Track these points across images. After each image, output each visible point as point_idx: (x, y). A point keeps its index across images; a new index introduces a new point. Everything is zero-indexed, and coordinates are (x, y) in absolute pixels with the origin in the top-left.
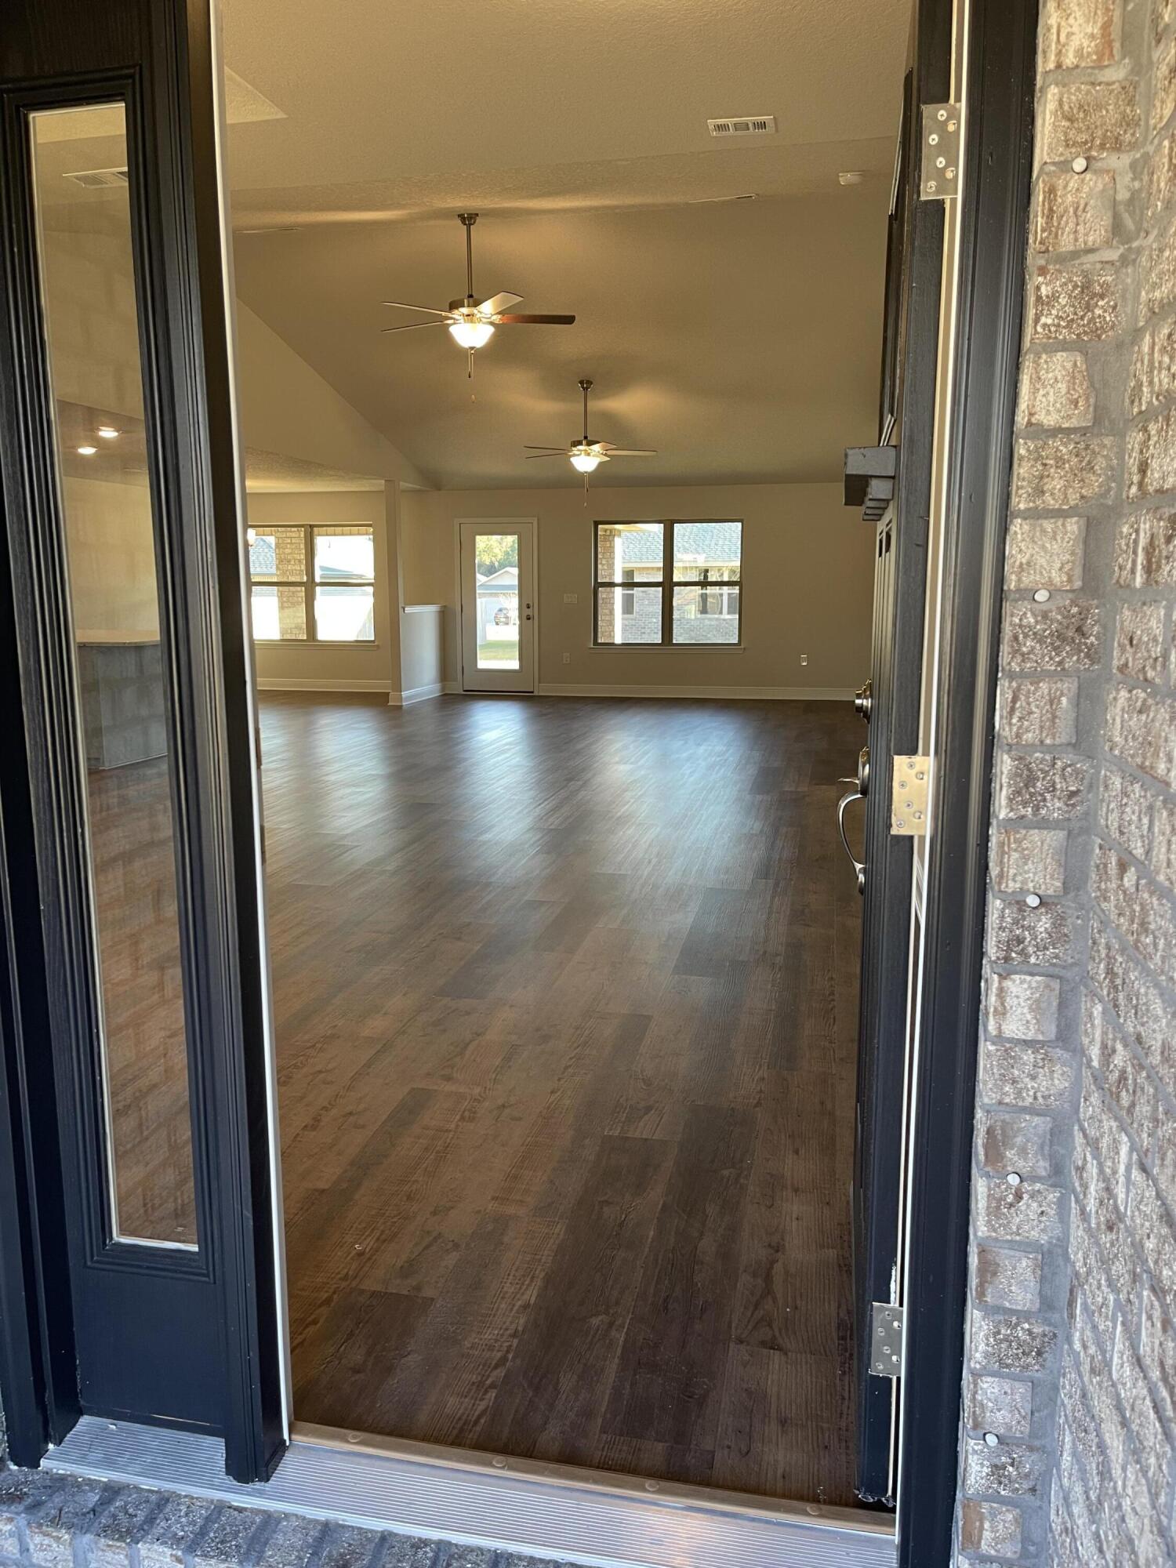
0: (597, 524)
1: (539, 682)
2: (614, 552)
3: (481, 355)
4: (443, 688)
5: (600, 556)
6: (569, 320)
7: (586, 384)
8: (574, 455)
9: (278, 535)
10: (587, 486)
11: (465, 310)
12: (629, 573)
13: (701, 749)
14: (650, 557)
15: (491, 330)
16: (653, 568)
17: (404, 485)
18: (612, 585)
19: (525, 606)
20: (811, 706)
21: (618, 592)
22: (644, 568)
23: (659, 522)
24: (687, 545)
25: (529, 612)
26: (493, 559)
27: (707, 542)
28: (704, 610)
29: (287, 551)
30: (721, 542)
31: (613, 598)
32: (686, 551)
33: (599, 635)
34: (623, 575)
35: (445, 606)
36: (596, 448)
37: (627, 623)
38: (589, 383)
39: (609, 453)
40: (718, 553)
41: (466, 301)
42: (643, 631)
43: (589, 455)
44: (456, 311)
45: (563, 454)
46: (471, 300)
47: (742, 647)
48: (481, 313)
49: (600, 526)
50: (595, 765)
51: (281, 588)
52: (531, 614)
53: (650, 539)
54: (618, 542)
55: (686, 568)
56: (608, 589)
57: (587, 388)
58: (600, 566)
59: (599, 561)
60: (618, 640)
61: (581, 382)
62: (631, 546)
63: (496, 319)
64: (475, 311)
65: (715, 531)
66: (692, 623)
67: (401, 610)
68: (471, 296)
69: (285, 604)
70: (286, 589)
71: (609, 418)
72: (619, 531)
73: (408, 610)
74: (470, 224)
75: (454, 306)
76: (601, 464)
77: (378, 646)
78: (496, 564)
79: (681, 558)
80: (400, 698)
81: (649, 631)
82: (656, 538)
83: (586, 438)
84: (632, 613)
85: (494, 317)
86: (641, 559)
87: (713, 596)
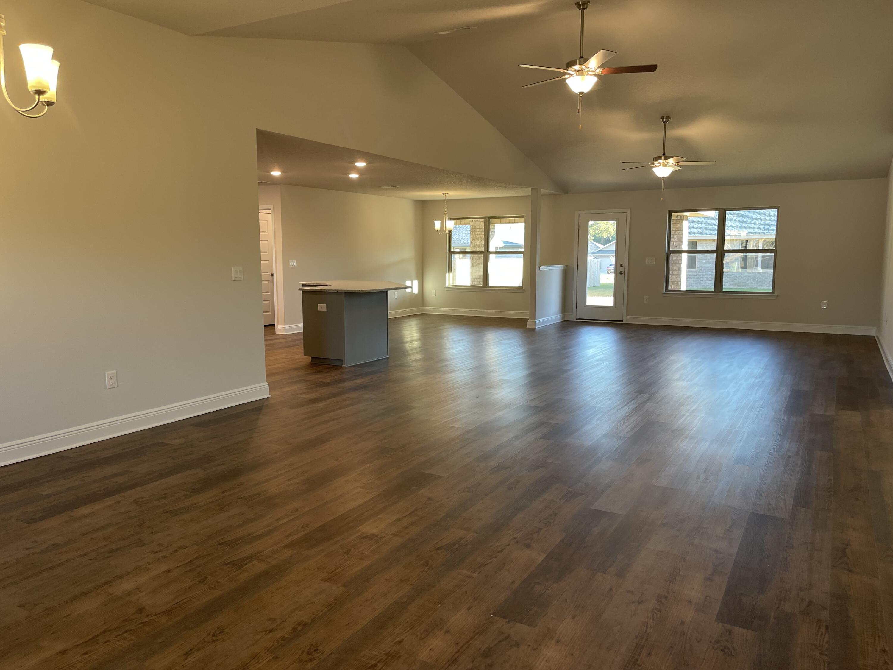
0: (670, 212)
1: (627, 315)
2: (682, 230)
3: (587, 97)
4: (563, 317)
5: (672, 233)
6: (652, 68)
7: (666, 119)
8: (656, 166)
9: (473, 224)
10: (663, 186)
11: (577, 67)
12: (693, 243)
13: (744, 371)
14: (708, 233)
15: (595, 79)
16: (710, 240)
17: (543, 191)
18: (681, 252)
19: (619, 266)
20: (829, 339)
21: (685, 256)
22: (703, 240)
23: (716, 210)
24: (734, 225)
25: (622, 269)
26: (609, 235)
27: (749, 223)
28: (745, 267)
29: (478, 233)
30: (758, 223)
31: (681, 260)
32: (733, 228)
33: (670, 284)
34: (688, 245)
35: (567, 266)
36: (671, 161)
37: (690, 274)
38: (668, 118)
39: (680, 164)
40: (756, 230)
41: (578, 61)
42: (702, 279)
43: (665, 166)
44: (571, 69)
45: (647, 166)
46: (581, 60)
47: (775, 294)
48: (588, 68)
49: (673, 214)
50: (660, 381)
51: (472, 255)
52: (623, 271)
53: (708, 222)
54: (686, 224)
55: (733, 240)
56: (678, 254)
57: (666, 122)
58: (672, 240)
59: (671, 236)
60: (683, 288)
61: (663, 118)
62: (696, 226)
63: (599, 71)
64: (584, 67)
65: (754, 216)
66: (736, 275)
67: (538, 269)
68: (582, 57)
69: (475, 264)
70: (476, 255)
71: (681, 141)
72: (687, 217)
73: (542, 268)
74: (584, 9)
75: (570, 65)
76: (674, 173)
77: (524, 291)
78: (610, 238)
79: (729, 233)
80: (534, 324)
81: (706, 279)
82: (713, 221)
83: (664, 154)
84: (694, 268)
85: (598, 70)
86: (702, 234)
87: (752, 258)
